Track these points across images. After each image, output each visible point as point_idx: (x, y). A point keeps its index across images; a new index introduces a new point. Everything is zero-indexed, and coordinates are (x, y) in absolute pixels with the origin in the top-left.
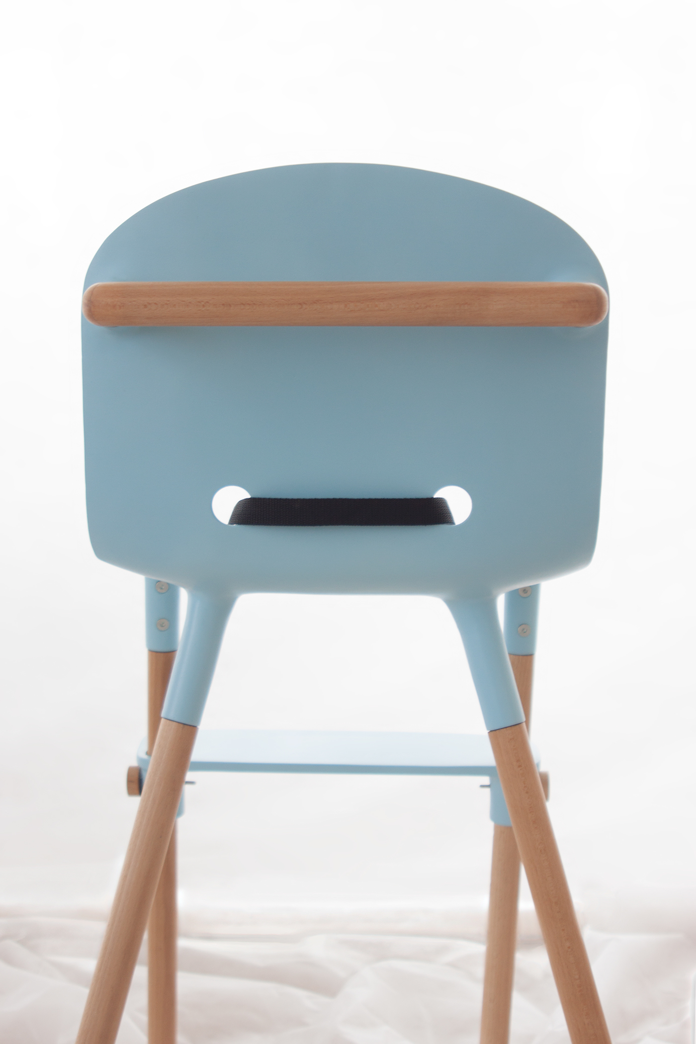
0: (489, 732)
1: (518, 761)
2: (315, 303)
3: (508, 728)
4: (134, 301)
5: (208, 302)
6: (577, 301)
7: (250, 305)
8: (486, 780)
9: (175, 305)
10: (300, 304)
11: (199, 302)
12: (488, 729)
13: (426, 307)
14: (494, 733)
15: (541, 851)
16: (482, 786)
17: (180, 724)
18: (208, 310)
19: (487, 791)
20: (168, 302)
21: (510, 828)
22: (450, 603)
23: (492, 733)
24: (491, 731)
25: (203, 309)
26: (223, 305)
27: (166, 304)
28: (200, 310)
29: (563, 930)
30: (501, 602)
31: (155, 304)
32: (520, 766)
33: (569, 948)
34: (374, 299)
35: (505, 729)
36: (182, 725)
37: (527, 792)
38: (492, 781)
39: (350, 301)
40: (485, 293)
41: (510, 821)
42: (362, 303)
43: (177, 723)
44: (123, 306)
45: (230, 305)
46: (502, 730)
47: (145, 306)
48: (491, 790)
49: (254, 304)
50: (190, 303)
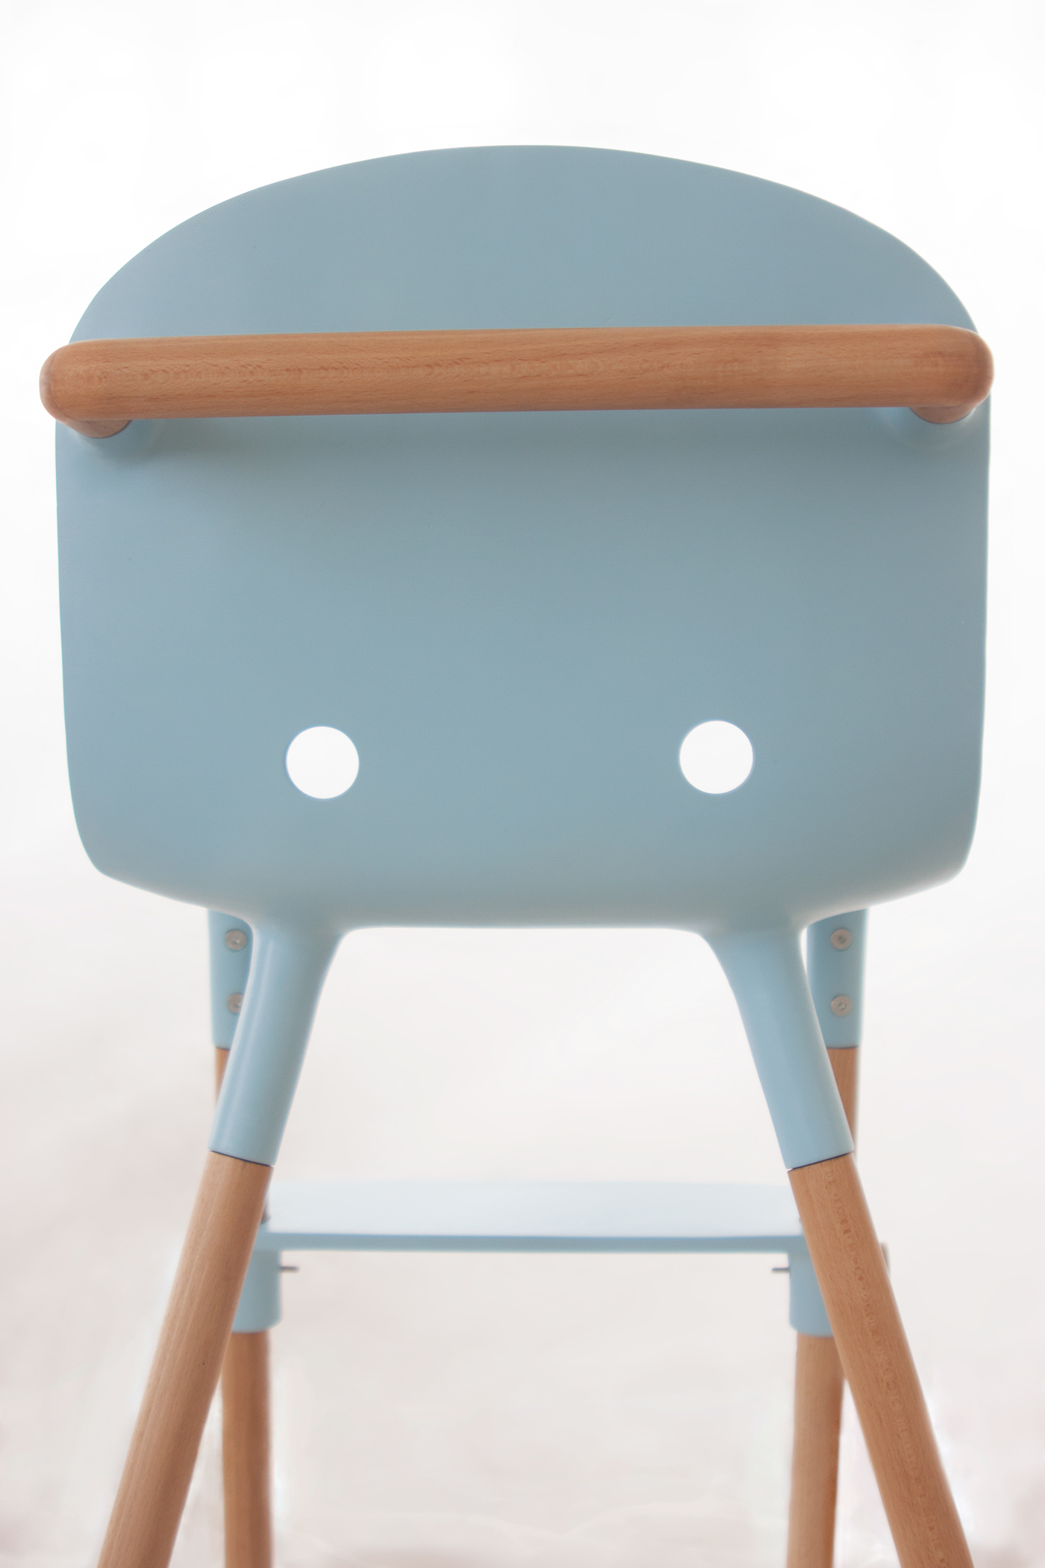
0: (789, 1172)
1: (844, 1221)
2: (457, 363)
3: (823, 1163)
4: (126, 368)
5: (259, 366)
6: (940, 354)
7: (336, 369)
8: (781, 1259)
9: (200, 372)
10: (429, 366)
11: (244, 367)
12: (787, 1167)
13: (663, 367)
14: (798, 1172)
15: (888, 1384)
16: (777, 1270)
17: (239, 1161)
18: (261, 381)
19: (784, 1279)
20: (187, 368)
21: (828, 1342)
22: (714, 940)
23: (796, 1172)
24: (794, 1169)
25: (251, 379)
26: (287, 370)
27: (184, 371)
28: (245, 381)
29: (931, 1529)
30: (804, 939)
31: (164, 371)
32: (846, 1231)
33: (942, 1560)
34: (565, 355)
35: (819, 1165)
36: (241, 1163)
37: (861, 1279)
38: (791, 1259)
39: (520, 359)
40: (771, 340)
41: (831, 1329)
42: (544, 362)
43: (233, 1159)
44: (105, 377)
45: (300, 370)
46: (812, 1166)
47: (146, 376)
48: (791, 1276)
49: (345, 367)
50: (227, 368)
